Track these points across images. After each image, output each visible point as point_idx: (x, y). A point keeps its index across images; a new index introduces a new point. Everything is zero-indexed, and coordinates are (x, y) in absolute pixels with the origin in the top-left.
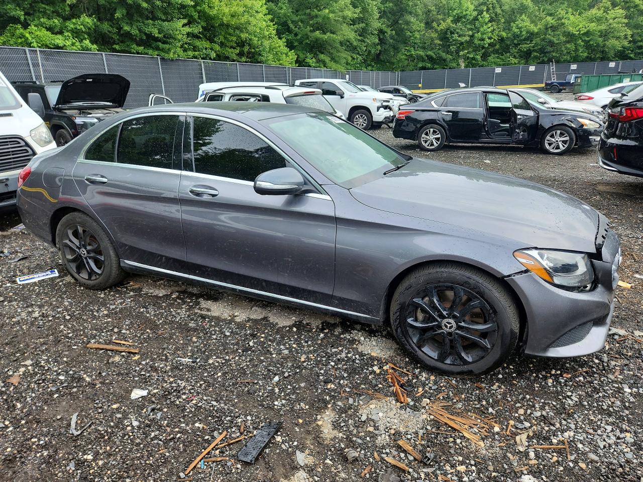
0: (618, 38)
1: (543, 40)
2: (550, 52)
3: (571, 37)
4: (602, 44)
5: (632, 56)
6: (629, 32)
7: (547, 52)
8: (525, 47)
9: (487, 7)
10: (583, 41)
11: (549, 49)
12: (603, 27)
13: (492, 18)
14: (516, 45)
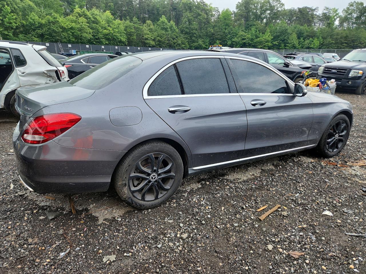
0: (87, 33)
1: (49, 29)
2: (55, 36)
3: (64, 29)
4: (80, 35)
5: (94, 42)
6: (91, 31)
7: (53, 36)
8: (40, 32)
9: (7, 2)
10: (71, 32)
11: (54, 34)
12: (79, 26)
13: (12, 10)
14: (34, 30)
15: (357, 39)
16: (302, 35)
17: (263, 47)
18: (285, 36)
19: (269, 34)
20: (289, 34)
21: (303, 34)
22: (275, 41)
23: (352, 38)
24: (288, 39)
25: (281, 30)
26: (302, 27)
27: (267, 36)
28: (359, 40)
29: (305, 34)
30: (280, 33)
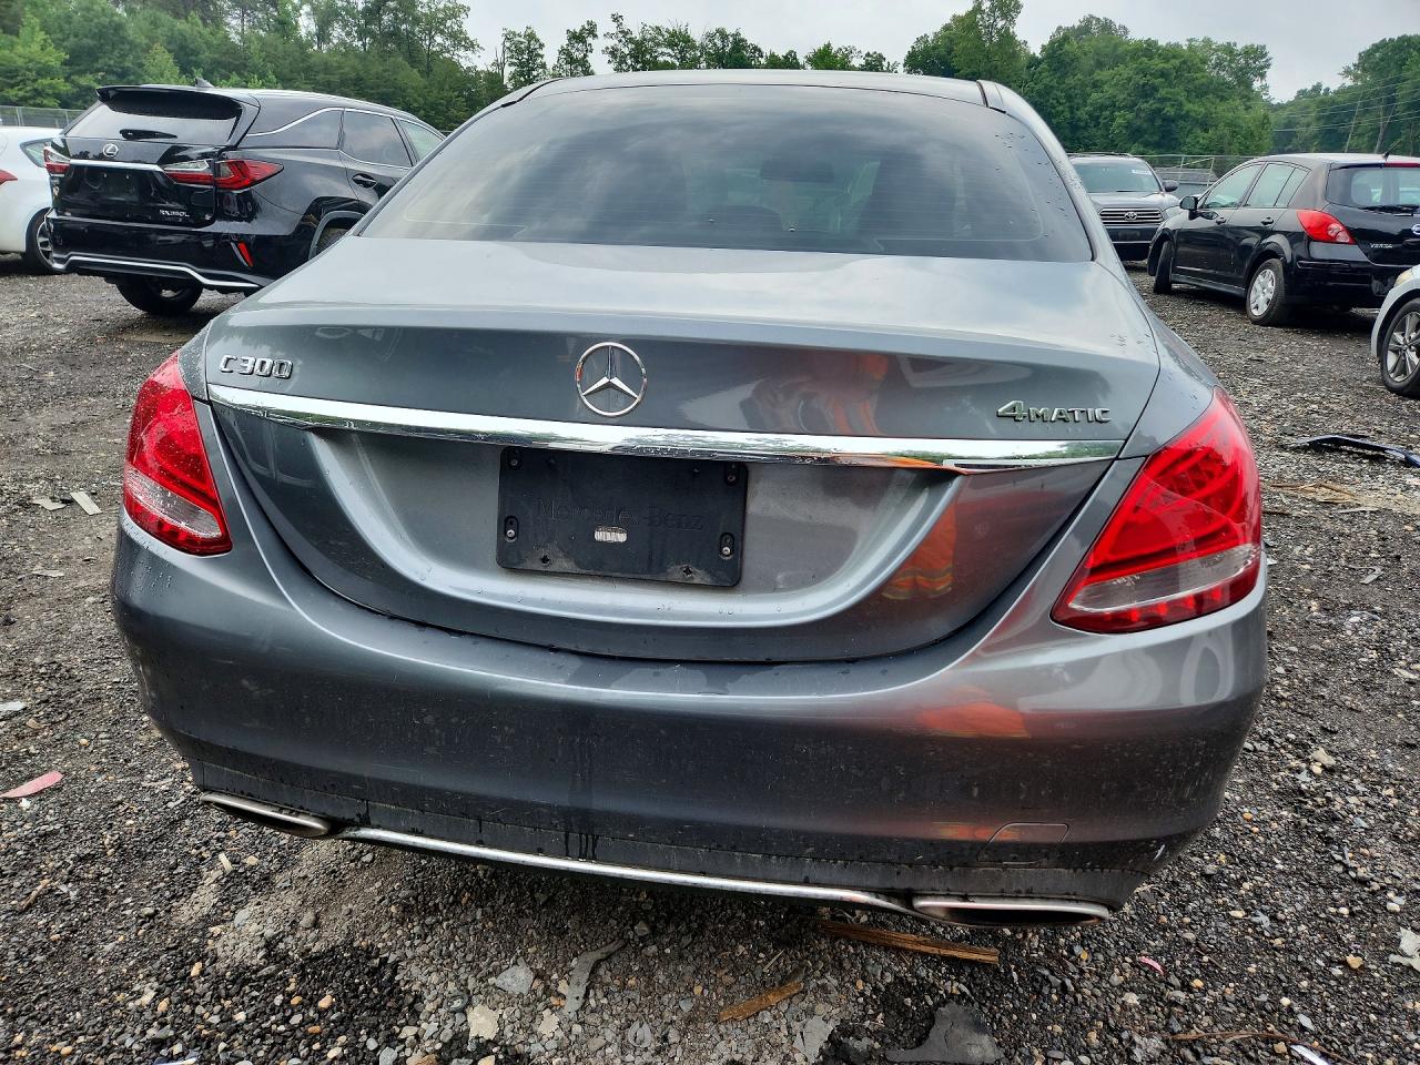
15: (394, 93)
16: (193, 58)
17: (30, 98)
18: (123, 56)
19: (42, 36)
20: (136, 46)
21: (196, 52)
22: (81, 73)
23: (378, 86)
24: (139, 71)
25: (93, 24)
26: (181, 25)
27: (35, 47)
28: (404, 97)
29: (206, 56)
30: (92, 38)
